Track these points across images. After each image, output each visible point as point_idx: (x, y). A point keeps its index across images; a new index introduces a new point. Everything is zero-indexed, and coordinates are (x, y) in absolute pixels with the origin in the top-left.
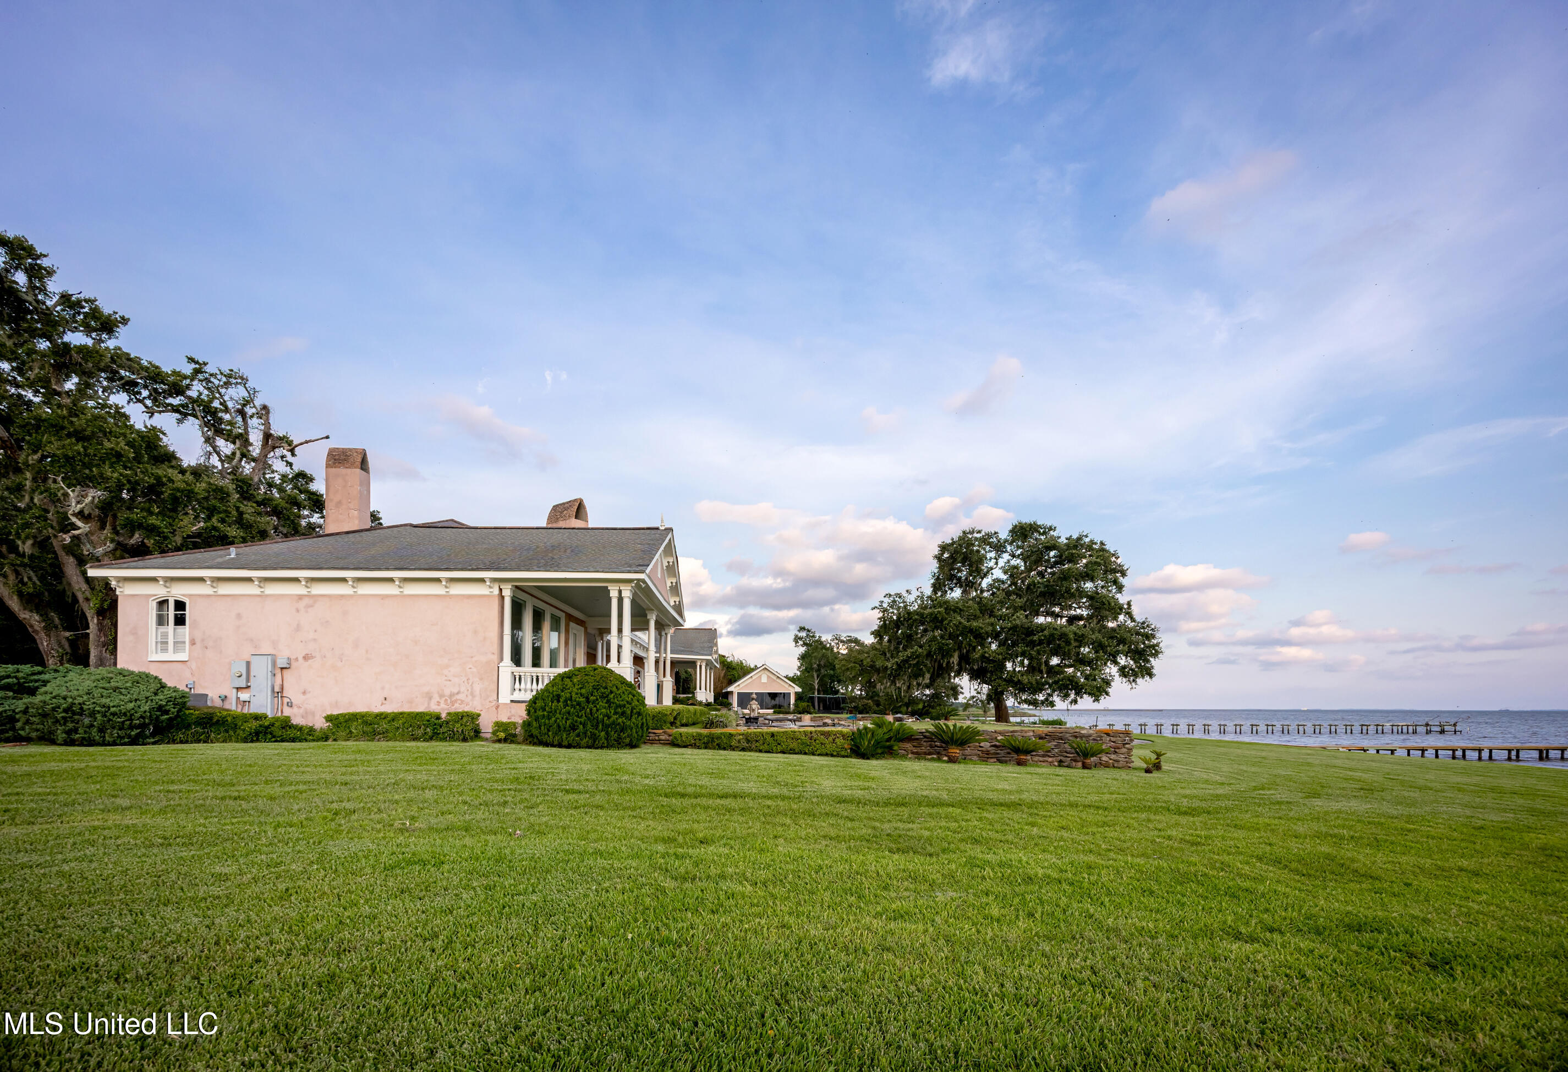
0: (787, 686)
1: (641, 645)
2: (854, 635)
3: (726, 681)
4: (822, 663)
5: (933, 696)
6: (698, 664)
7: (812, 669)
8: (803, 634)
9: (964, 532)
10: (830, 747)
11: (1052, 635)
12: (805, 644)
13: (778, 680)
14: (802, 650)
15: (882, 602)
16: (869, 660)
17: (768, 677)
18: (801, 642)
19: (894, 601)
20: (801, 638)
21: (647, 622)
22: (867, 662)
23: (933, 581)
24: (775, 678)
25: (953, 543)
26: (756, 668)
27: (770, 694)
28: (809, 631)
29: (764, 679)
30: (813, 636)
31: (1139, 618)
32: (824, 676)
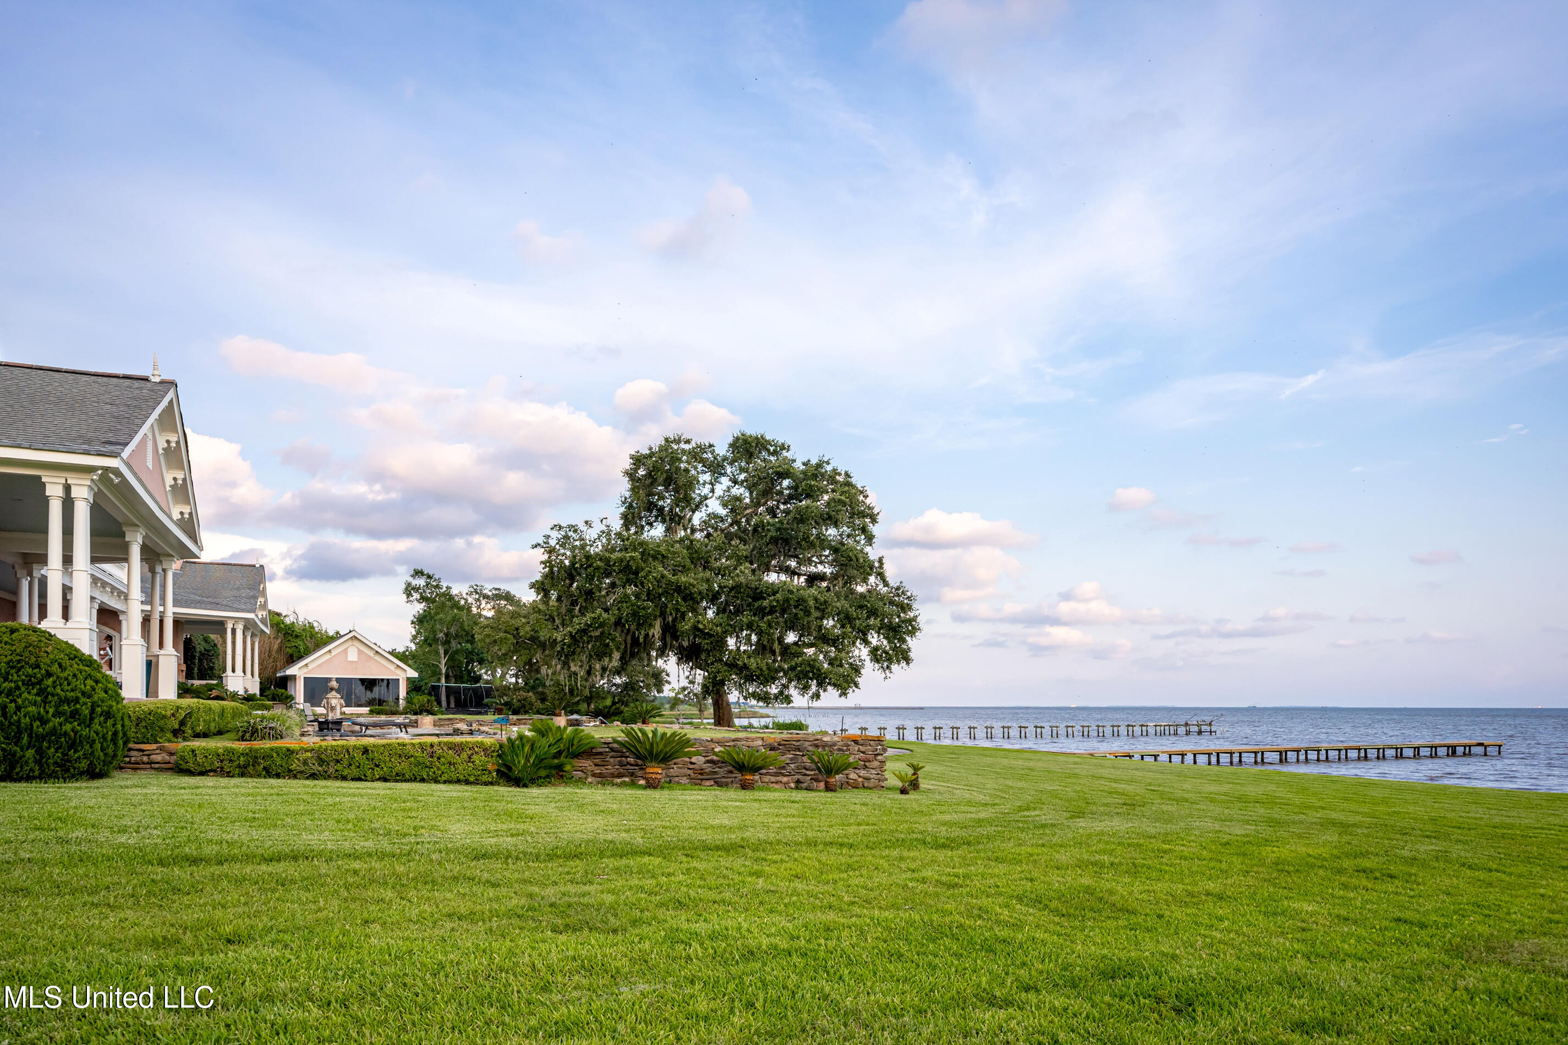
0: (392, 667)
1: (114, 588)
2: (505, 587)
3: (282, 658)
4: (453, 631)
5: (626, 686)
6: (229, 626)
7: (436, 640)
8: (421, 582)
9: (667, 440)
10: (463, 769)
11: (787, 600)
12: (423, 599)
13: (377, 658)
14: (419, 608)
15: (548, 537)
16: (528, 628)
17: (360, 652)
18: (416, 596)
19: (566, 537)
20: (416, 589)
21: (126, 547)
22: (525, 631)
23: (623, 509)
24: (371, 654)
25: (651, 455)
26: (338, 636)
27: (363, 681)
28: (429, 577)
29: (353, 655)
30: (437, 586)
31: (893, 582)
32: (457, 652)
